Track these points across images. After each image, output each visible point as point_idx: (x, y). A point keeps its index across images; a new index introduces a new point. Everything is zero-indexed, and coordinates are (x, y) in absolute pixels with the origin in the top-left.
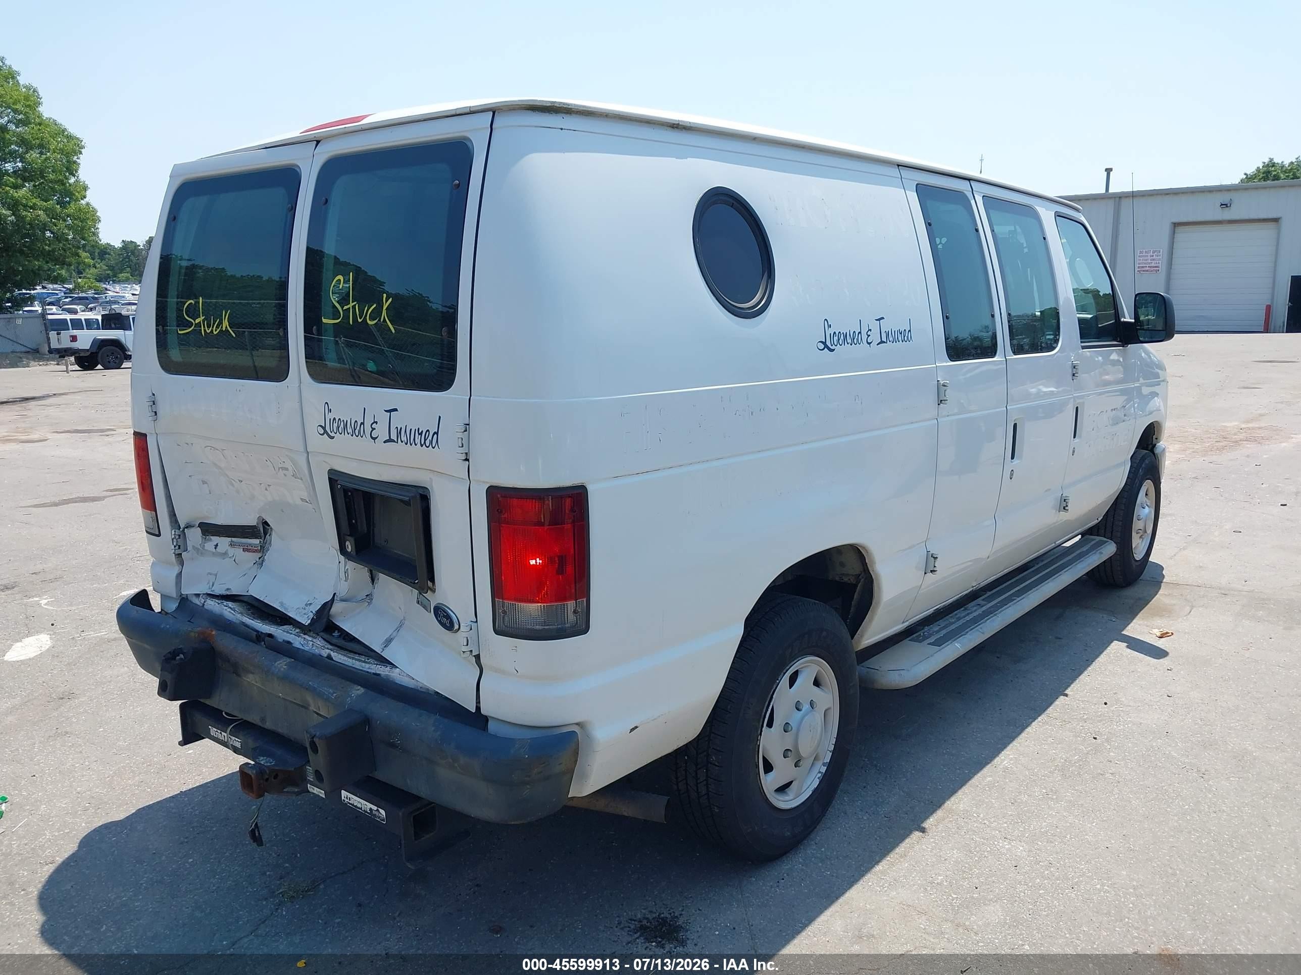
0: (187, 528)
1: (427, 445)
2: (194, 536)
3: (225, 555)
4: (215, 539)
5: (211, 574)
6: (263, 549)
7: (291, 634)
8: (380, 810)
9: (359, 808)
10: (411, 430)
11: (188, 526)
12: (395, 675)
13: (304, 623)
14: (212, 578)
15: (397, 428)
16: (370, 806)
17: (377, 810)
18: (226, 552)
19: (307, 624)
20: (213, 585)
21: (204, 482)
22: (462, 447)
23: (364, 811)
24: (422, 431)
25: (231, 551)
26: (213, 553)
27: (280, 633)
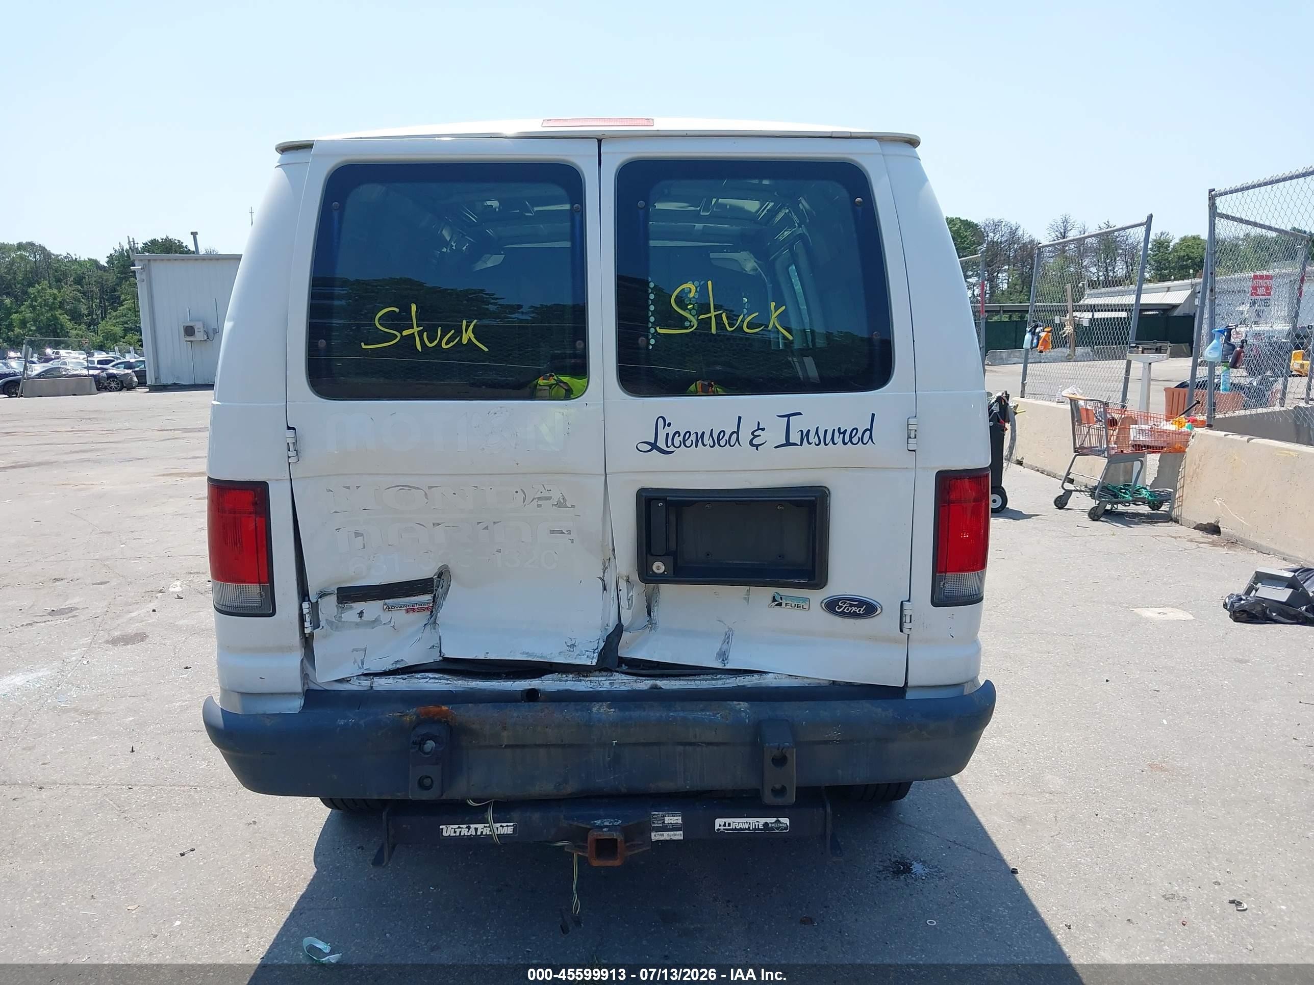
0: (320, 597)
1: (865, 442)
2: (328, 607)
3: (375, 622)
4: (358, 606)
5: (357, 650)
6: (433, 609)
7: (567, 681)
8: (780, 819)
9: (746, 829)
10: (826, 431)
11: (322, 595)
12: (769, 681)
13: (589, 664)
14: (359, 656)
15: (802, 431)
16: (762, 821)
17: (778, 821)
18: (376, 619)
19: (594, 664)
20: (363, 663)
21: (357, 535)
22: (915, 438)
23: (755, 829)
24: (846, 430)
25: (385, 617)
26: (357, 624)
27: (546, 684)
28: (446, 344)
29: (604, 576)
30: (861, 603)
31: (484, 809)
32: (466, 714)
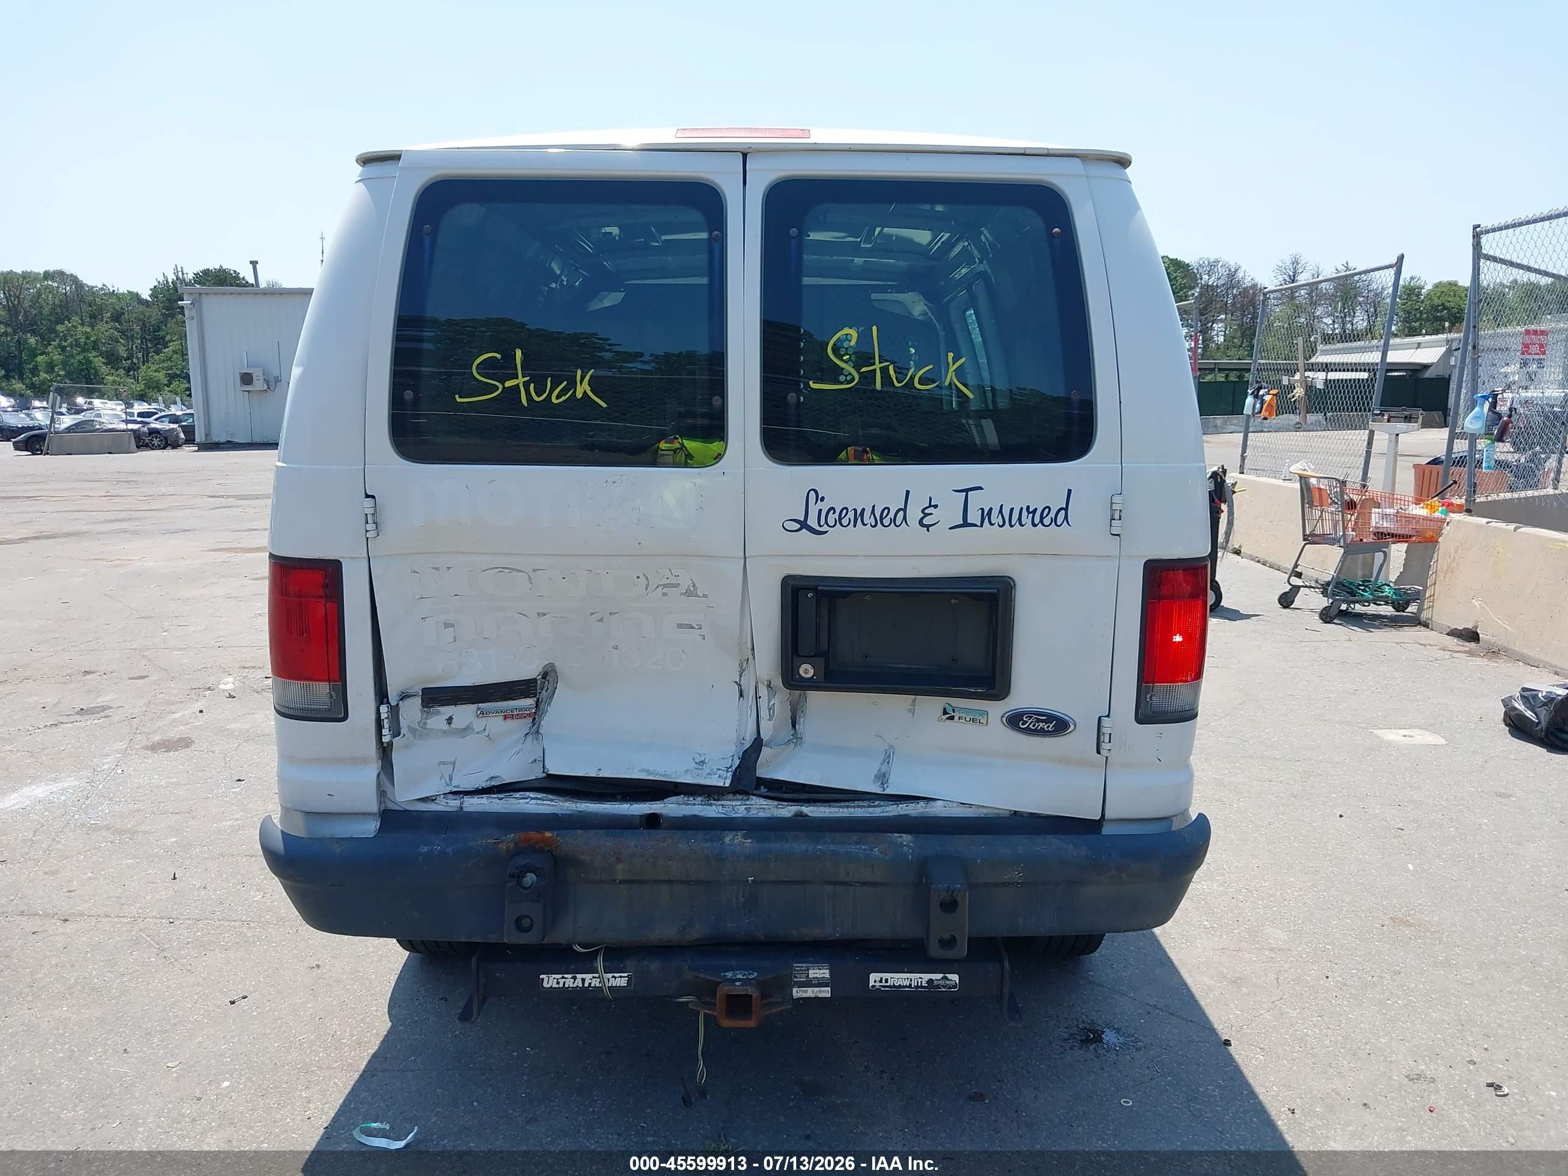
0: (401, 700)
1: (1058, 524)
2: (411, 710)
3: (467, 730)
4: (447, 711)
5: (444, 763)
6: (535, 716)
8: (947, 975)
9: (906, 987)
10: (1012, 509)
11: (404, 696)
12: (937, 809)
13: (721, 784)
14: (447, 770)
15: (982, 509)
16: (926, 977)
17: (945, 978)
18: (468, 726)
19: (727, 785)
20: (451, 779)
21: (447, 625)
22: (1120, 519)
23: (917, 987)
24: (1036, 509)
25: (479, 724)
26: (445, 732)
28: (558, 397)
29: (740, 680)
30: (1050, 718)
31: (593, 956)
32: (575, 842)
